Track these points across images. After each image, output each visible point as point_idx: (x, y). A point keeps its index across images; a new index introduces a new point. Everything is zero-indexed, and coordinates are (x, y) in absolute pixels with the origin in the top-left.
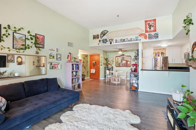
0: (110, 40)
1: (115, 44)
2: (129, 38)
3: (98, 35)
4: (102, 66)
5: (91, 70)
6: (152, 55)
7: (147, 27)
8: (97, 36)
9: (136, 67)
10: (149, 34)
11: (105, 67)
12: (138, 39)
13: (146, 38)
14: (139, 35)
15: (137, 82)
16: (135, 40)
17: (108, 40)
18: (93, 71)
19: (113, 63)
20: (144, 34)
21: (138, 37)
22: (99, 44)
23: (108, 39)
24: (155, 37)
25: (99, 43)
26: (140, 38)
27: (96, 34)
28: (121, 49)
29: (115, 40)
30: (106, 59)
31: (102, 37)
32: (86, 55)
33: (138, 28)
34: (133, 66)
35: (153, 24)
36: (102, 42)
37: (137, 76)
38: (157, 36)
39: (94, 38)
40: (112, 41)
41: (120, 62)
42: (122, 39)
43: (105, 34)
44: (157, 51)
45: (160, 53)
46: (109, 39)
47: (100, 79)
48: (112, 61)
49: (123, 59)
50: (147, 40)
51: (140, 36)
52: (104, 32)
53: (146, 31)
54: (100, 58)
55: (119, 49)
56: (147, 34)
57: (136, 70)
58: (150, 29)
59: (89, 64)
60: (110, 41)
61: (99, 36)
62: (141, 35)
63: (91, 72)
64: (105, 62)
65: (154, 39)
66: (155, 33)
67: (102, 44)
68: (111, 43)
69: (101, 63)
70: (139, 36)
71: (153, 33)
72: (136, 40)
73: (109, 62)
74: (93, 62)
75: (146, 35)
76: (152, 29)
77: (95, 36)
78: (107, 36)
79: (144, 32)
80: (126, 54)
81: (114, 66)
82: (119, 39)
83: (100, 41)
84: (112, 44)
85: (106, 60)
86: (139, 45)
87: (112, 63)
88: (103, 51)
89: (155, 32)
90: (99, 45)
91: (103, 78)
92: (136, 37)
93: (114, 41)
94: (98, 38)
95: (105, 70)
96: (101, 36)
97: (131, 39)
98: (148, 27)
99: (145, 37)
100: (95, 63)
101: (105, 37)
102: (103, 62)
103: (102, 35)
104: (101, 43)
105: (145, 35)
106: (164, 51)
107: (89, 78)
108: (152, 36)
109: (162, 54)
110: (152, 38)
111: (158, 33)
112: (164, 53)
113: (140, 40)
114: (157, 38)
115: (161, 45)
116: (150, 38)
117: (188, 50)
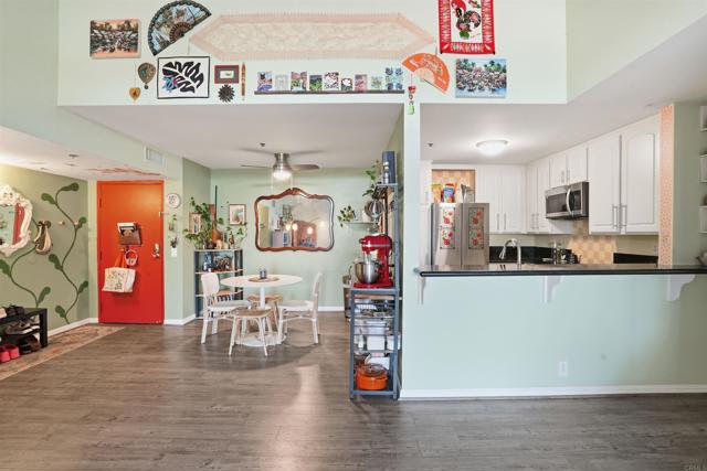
0: (223, 74)
1: (252, 99)
2: (348, 73)
3: (129, 27)
4: (179, 246)
5: (108, 272)
6: (427, 193)
7: (449, 22)
8: (122, 29)
10: (459, 63)
11: (197, 255)
12: (400, 86)
13: (441, 80)
14: (407, 63)
15: (391, 346)
16: (384, 87)
17: (203, 70)
18: (122, 279)
19: (240, 232)
20: (434, 58)
21: (399, 72)
22: (135, 94)
23: (204, 63)
24: (491, 80)
25: (141, 84)
26: (408, 79)
27: (113, 16)
28: (286, 156)
29: (257, 78)
30: (206, 212)
31: (165, 45)
32: (66, 178)
33: (400, 21)
34: (368, 250)
35: (479, 11)
36: (163, 82)
37: (391, 310)
38: (498, 80)
39: (93, 48)
40: (235, 80)
41: (275, 227)
42: (303, 75)
43: (188, 27)
46: (215, 62)
47: (166, 322)
48: (237, 219)
49: (287, 214)
50: (451, 96)
51: (413, 68)
52: (181, 13)
53: (442, 44)
54: (166, 201)
55: (277, 156)
56: (450, 60)
57: (386, 277)
58: (464, 33)
59: (93, 235)
60: (218, 80)
61: (135, 31)
62: (416, 62)
63: (109, 287)
64: (199, 225)
65: (487, 92)
66: (492, 63)
67: (164, 93)
68: (226, 94)
69: (172, 229)
70: (405, 70)
71: (481, 61)
72: (390, 86)
73: (222, 228)
74: (120, 225)
75: (445, 68)
76: (476, 35)
77: (106, 28)
78: (196, 40)
79: (433, 48)
80: (310, 186)
81: (247, 244)
82: (281, 71)
83: (145, 72)
84: (237, 99)
85: (205, 217)
86: (407, 117)
87: (235, 230)
88: (185, 161)
89: (490, 57)
90: (140, 101)
91: (185, 316)
92: (388, 72)
93: (252, 82)
94: (132, 45)
95: (198, 268)
96: (155, 34)
97: (358, 77)
98: (454, 19)
99: (437, 75)
100: (137, 228)
101: (180, 50)
102: (180, 226)
103: (165, 33)
104: (152, 84)
105: (441, 64)
106: (467, 182)
107: (95, 320)
108: (478, 75)
109: (463, 192)
110: (473, 85)
111: (508, 62)
112: (469, 190)
113: (410, 88)
114: (501, 91)
115: (478, 145)
116: (464, 82)
117: (568, 179)
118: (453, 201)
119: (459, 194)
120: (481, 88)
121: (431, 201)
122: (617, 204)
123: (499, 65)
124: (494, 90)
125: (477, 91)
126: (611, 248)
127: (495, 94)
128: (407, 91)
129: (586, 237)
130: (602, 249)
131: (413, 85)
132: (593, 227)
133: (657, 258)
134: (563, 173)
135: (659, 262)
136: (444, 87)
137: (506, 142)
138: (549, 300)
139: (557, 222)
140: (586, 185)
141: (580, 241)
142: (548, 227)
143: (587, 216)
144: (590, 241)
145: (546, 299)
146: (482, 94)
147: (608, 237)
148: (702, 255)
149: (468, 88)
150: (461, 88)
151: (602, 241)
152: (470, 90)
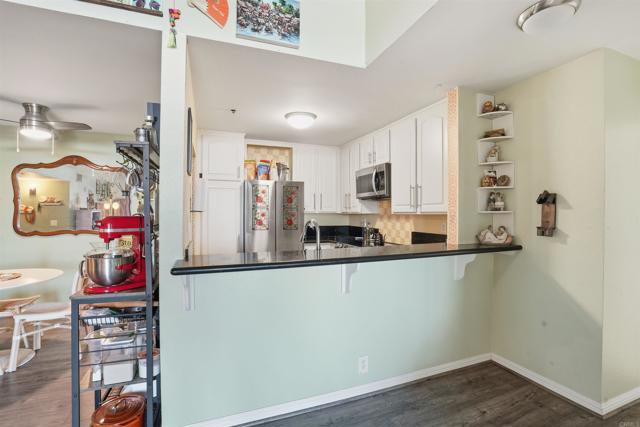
6: (239, 169)
9: (140, 238)
12: (155, 5)
13: (218, 11)
24: (281, 23)
28: (42, 109)
34: (108, 238)
44: (258, 157)
45: (274, 164)
50: (229, 33)
55: (26, 106)
57: (136, 274)
65: (275, 37)
66: (283, 3)
72: (140, 2)
86: (166, 52)
99: (211, 2)
106: (284, 160)
108: (265, 13)
109: (279, 171)
110: (259, 24)
111: (301, 5)
112: (285, 168)
113: (171, 11)
114: (293, 38)
115: (287, 116)
116: (247, 18)
117: (374, 161)
118: (268, 178)
119: (274, 172)
120: (268, 30)
121: (243, 178)
122: (414, 185)
123: (290, 6)
124: (284, 36)
125: (263, 33)
126: (410, 227)
127: (285, 41)
128: (166, 14)
129: (390, 217)
130: (402, 228)
131: (176, 8)
132: (396, 207)
133: (446, 236)
134: (370, 155)
135: (448, 241)
136: (222, 21)
137: (315, 116)
138: (347, 291)
139: (366, 202)
140: (388, 166)
141: (385, 221)
142: (359, 207)
143: (390, 197)
144: (394, 221)
145: (344, 290)
146: (269, 37)
147: (407, 216)
148: (480, 234)
149: (251, 26)
150: (242, 25)
151: (403, 221)
152: (254, 30)
